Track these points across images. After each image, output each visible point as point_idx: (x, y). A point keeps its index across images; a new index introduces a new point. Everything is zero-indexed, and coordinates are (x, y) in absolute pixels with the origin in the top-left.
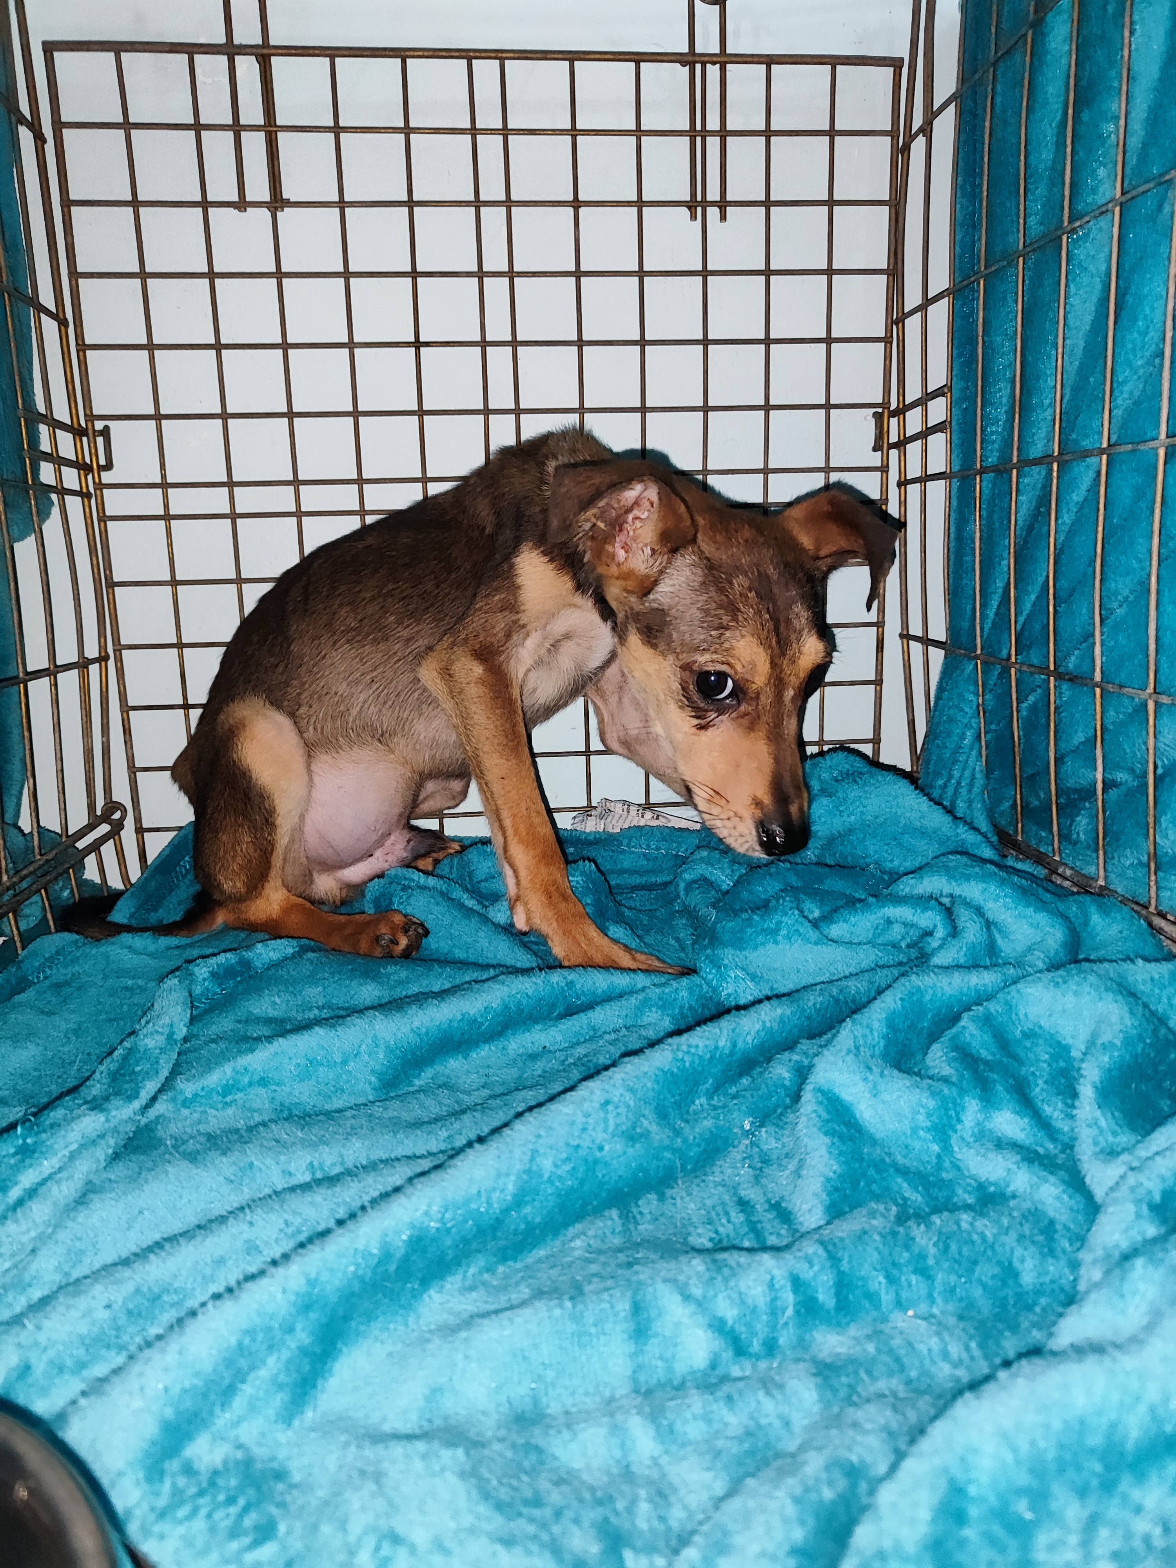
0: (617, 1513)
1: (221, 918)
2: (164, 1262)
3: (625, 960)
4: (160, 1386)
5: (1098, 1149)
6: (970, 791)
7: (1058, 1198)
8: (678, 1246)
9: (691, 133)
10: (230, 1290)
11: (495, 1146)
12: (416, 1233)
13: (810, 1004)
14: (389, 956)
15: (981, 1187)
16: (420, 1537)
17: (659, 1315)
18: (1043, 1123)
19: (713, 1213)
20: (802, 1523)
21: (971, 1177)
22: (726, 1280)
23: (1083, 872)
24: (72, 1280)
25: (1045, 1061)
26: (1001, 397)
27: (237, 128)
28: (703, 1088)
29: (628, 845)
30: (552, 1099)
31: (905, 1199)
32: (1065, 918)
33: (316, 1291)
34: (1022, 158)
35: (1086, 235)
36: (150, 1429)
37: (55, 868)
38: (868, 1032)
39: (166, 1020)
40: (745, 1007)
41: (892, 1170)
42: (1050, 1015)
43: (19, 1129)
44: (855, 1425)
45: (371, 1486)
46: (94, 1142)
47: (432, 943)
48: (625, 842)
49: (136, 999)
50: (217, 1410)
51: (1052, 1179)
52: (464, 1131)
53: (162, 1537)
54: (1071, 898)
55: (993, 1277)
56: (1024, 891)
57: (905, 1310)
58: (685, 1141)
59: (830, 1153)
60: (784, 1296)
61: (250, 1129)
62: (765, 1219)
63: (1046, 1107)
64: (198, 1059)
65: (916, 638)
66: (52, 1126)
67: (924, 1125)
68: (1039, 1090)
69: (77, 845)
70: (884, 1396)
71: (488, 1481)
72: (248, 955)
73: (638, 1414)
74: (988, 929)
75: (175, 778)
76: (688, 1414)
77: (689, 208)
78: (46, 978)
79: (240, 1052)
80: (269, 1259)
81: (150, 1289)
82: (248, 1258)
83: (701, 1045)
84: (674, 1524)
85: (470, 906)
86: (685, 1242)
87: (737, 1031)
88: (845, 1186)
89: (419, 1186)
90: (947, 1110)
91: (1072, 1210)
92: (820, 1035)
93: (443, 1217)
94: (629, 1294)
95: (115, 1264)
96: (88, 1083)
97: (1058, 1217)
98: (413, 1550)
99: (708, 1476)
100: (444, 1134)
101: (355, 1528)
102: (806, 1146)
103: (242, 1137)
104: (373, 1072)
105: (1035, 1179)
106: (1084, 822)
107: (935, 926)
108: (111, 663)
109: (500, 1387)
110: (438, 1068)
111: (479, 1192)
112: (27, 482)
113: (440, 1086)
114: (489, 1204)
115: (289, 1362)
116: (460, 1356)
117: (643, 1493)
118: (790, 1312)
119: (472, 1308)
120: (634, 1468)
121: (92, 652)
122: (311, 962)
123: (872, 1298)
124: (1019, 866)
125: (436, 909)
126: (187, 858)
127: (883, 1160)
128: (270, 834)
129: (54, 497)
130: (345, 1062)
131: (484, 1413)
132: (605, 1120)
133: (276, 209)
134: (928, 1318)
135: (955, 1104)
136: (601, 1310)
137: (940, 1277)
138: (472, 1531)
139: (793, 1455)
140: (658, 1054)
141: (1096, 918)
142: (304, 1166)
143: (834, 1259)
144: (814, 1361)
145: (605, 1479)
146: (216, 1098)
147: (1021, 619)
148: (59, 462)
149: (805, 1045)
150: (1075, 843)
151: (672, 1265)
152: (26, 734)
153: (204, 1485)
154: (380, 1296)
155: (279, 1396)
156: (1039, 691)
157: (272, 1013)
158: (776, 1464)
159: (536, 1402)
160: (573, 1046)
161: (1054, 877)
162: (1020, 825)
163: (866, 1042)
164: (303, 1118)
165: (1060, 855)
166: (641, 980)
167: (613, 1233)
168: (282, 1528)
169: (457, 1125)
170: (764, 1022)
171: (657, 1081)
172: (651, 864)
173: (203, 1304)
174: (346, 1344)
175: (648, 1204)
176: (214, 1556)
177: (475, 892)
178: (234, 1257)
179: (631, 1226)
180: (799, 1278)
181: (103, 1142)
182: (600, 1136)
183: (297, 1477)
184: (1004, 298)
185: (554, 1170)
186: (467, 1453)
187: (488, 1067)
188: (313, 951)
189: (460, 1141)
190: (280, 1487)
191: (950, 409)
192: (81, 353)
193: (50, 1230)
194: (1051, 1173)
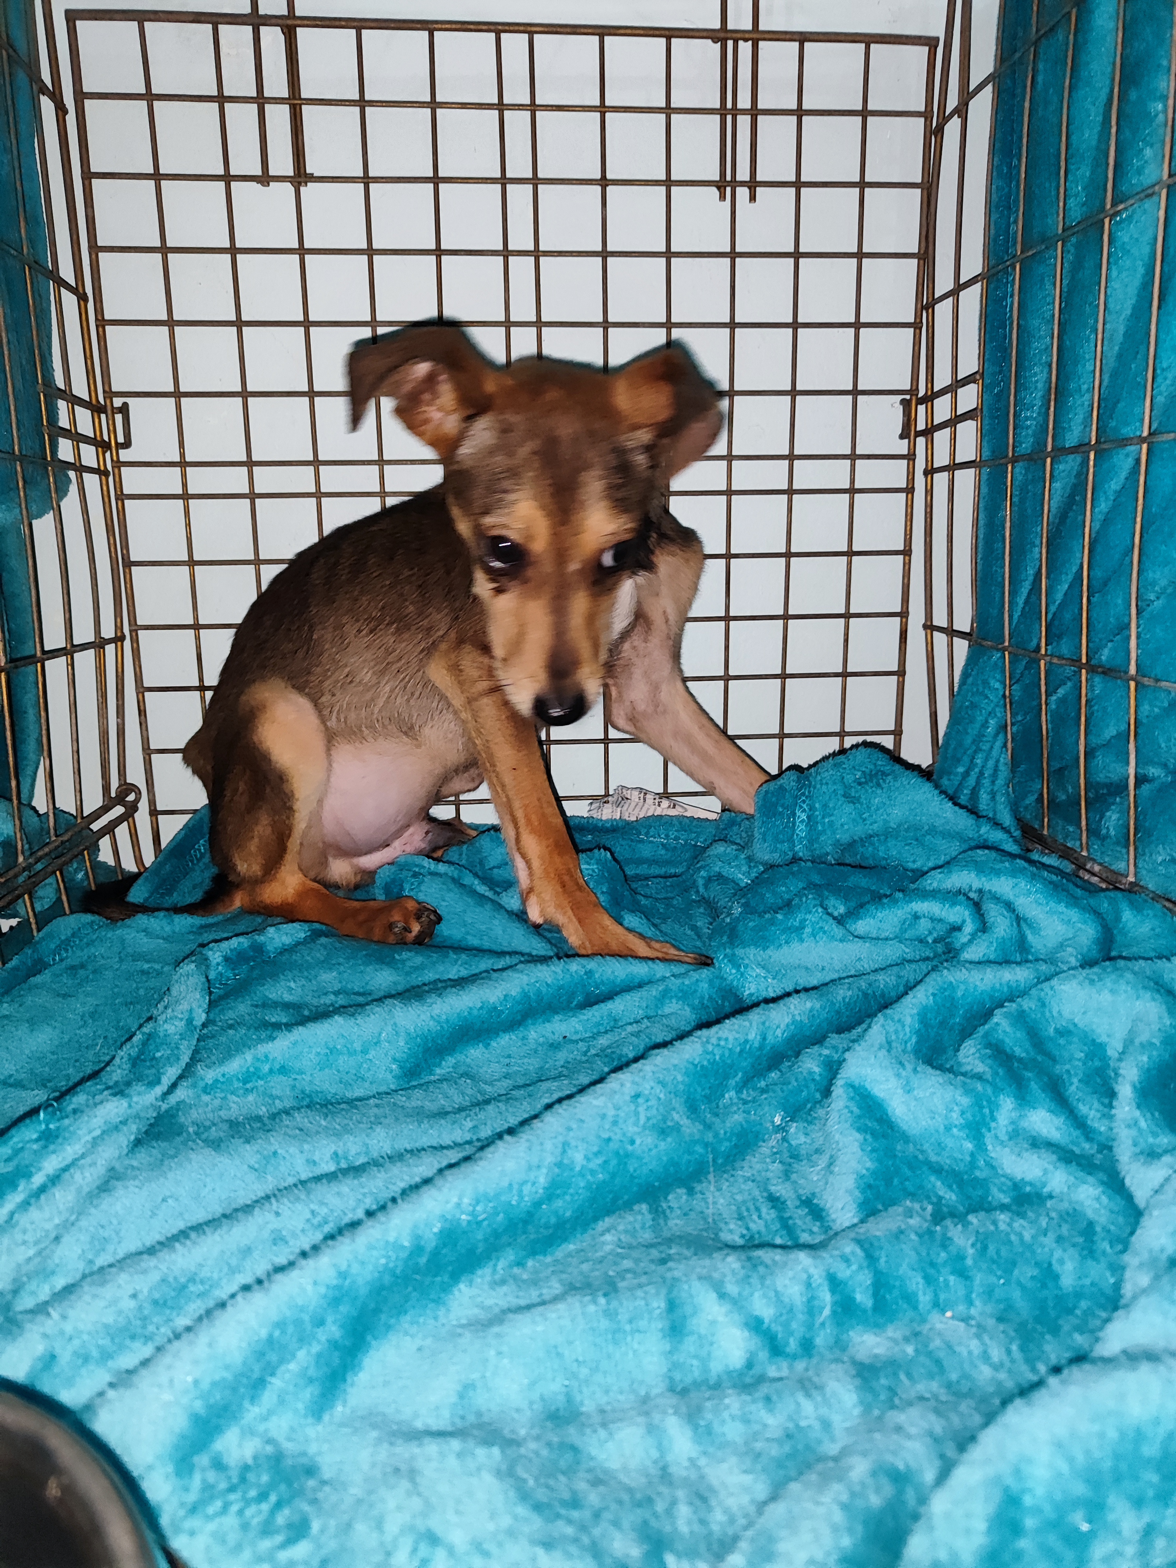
0: (655, 1515)
1: (238, 900)
2: (189, 1251)
3: (642, 949)
4: (190, 1379)
5: (1138, 1150)
6: (993, 782)
7: (1098, 1199)
8: (710, 1242)
9: (722, 112)
10: (260, 1282)
11: (525, 1136)
12: (447, 1226)
13: (840, 998)
14: (402, 943)
15: (1017, 1186)
16: (458, 1538)
17: (695, 1313)
18: (1079, 1123)
19: (744, 1208)
20: (850, 1530)
21: (1005, 1176)
22: (763, 1278)
23: (1113, 867)
24: (95, 1268)
25: (1079, 1060)
26: (1037, 382)
27: (261, 100)
28: (732, 1082)
29: (647, 834)
30: (582, 1090)
31: (940, 1198)
32: (1097, 914)
33: (347, 1282)
34: (1064, 139)
35: (1130, 217)
36: (180, 1422)
37: (70, 850)
38: (900, 1028)
39: (184, 1006)
40: (774, 1000)
41: (925, 1168)
42: (1084, 1013)
43: (42, 1114)
44: (899, 1429)
45: (405, 1484)
46: (116, 1128)
47: (444, 930)
48: (643, 831)
49: (153, 983)
50: (246, 1404)
51: (1090, 1179)
52: (489, 1123)
53: (192, 1533)
54: (1102, 894)
55: (1033, 1278)
56: (1055, 886)
57: (943, 1311)
58: (716, 1135)
59: (862, 1150)
60: (821, 1294)
61: (274, 1116)
62: (795, 1216)
63: (1081, 1106)
64: (216, 1047)
65: (940, 629)
66: (75, 1111)
67: (957, 1123)
68: (1074, 1089)
69: (91, 827)
70: (928, 1399)
71: (524, 1481)
72: (261, 939)
73: (675, 1413)
74: (1019, 925)
75: (187, 760)
76: (726, 1415)
77: (719, 188)
78: (61, 960)
79: (260, 1041)
80: (298, 1251)
81: (175, 1278)
82: (274, 1248)
83: (731, 1038)
84: (715, 1528)
85: (482, 892)
86: (716, 1239)
87: (767, 1024)
88: (877, 1182)
89: (450, 1178)
90: (981, 1107)
91: (1112, 1212)
92: (850, 1028)
93: (474, 1211)
94: (664, 1291)
95: (140, 1253)
96: (108, 1069)
97: (1096, 1218)
98: (451, 1552)
99: (748, 1479)
100: (469, 1124)
101: (392, 1527)
102: (837, 1143)
103: (264, 1125)
104: (395, 1060)
105: (1072, 1179)
106: (1115, 817)
107: (964, 921)
108: (127, 643)
109: (533, 1384)
110: (460, 1057)
111: (510, 1185)
112: (46, 459)
113: (462, 1076)
114: (521, 1196)
115: (319, 1355)
116: (492, 1353)
117: (681, 1494)
118: (827, 1312)
119: (503, 1304)
120: (673, 1469)
121: (108, 632)
122: (325, 947)
123: (910, 1299)
124: (1046, 860)
125: (449, 896)
126: (202, 842)
127: (916, 1157)
128: (288, 818)
129: (72, 474)
130: (365, 1051)
131: (518, 1410)
132: (637, 1114)
133: (300, 183)
134: (966, 1319)
135: (989, 1101)
136: (635, 1308)
137: (977, 1280)
138: (511, 1533)
139: (836, 1459)
140: (687, 1047)
141: (1127, 915)
142: (328, 1155)
143: (871, 1258)
144: (854, 1362)
145: (643, 1480)
146: (236, 1084)
147: (1053, 609)
148: (78, 438)
149: (834, 1039)
150: (1104, 838)
151: (707, 1262)
152: (43, 713)
153: (235, 1480)
154: (410, 1289)
155: (309, 1390)
156: (1069, 684)
157: (287, 997)
158: (820, 1467)
159: (569, 1399)
160: (594, 1037)
161: (1081, 873)
162: (1046, 820)
163: (898, 1038)
164: (326, 1105)
165: (1088, 850)
166: (661, 970)
167: (643, 1228)
168: (315, 1526)
169: (482, 1115)
170: (793, 1016)
171: (687, 1074)
172: (669, 854)
173: (233, 1296)
174: (375, 1338)
175: (677, 1198)
176: (247, 1554)
177: (487, 880)
178: (260, 1248)
179: (661, 1221)
180: (835, 1278)
181: (125, 1128)
182: (631, 1129)
183: (327, 1473)
184: (1042, 280)
185: (585, 1163)
186: (503, 1452)
187: (509, 1056)
188: (327, 936)
189: (486, 1132)
190: (311, 1483)
191: (981, 396)
192: (100, 329)
193: (73, 1217)
194: (1090, 1174)
